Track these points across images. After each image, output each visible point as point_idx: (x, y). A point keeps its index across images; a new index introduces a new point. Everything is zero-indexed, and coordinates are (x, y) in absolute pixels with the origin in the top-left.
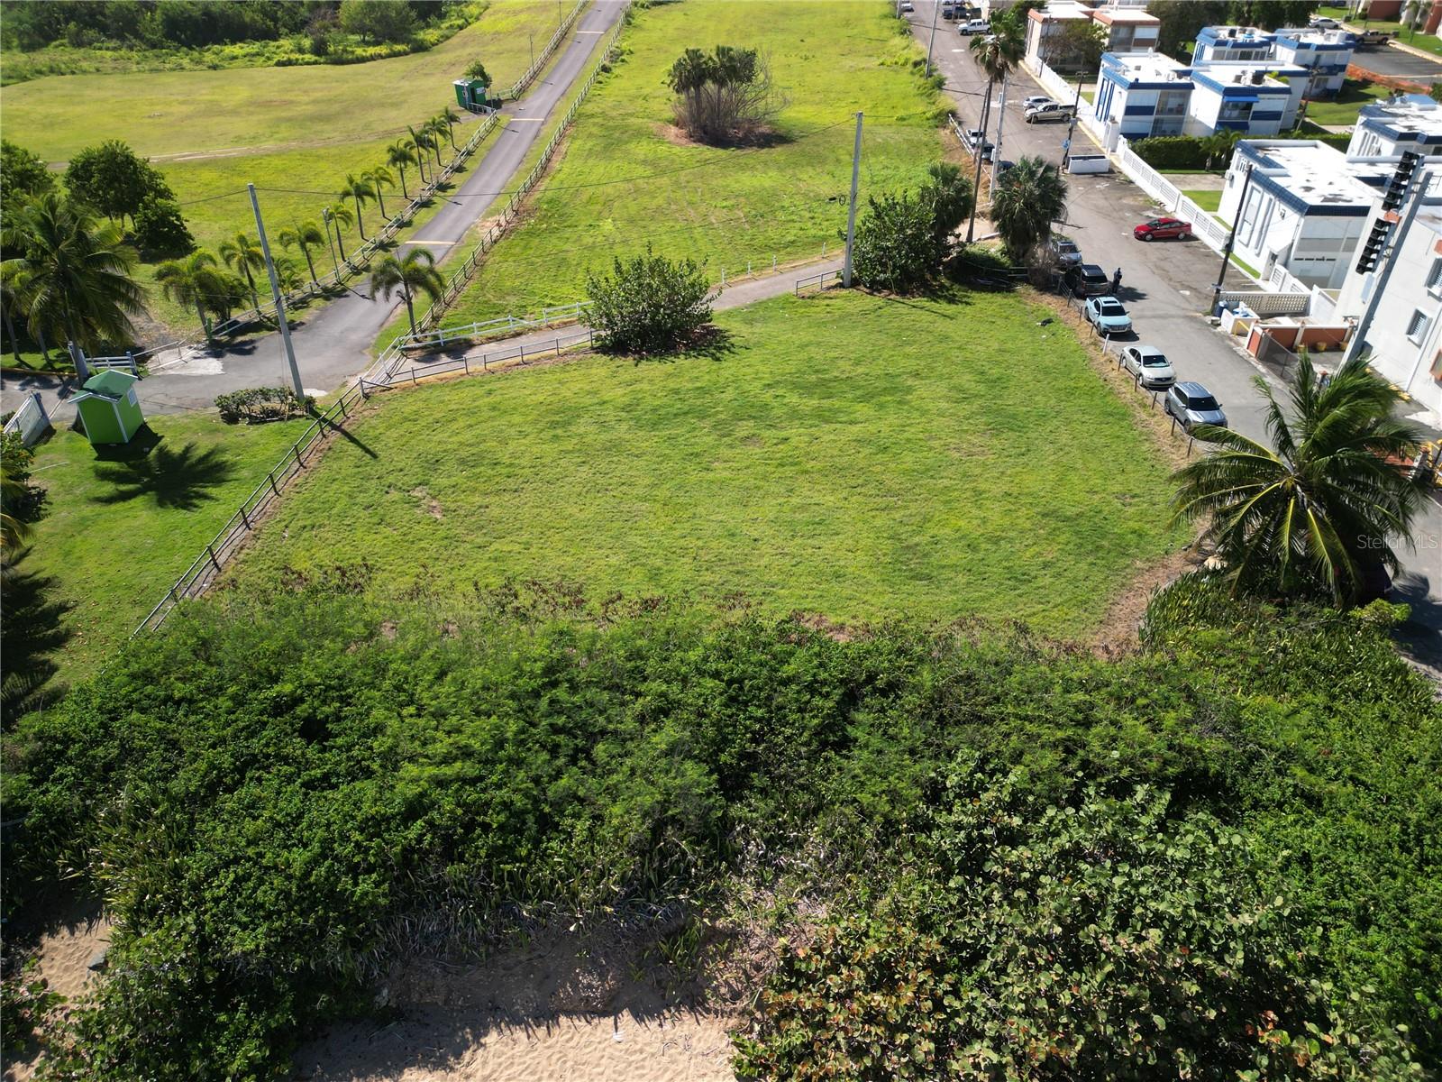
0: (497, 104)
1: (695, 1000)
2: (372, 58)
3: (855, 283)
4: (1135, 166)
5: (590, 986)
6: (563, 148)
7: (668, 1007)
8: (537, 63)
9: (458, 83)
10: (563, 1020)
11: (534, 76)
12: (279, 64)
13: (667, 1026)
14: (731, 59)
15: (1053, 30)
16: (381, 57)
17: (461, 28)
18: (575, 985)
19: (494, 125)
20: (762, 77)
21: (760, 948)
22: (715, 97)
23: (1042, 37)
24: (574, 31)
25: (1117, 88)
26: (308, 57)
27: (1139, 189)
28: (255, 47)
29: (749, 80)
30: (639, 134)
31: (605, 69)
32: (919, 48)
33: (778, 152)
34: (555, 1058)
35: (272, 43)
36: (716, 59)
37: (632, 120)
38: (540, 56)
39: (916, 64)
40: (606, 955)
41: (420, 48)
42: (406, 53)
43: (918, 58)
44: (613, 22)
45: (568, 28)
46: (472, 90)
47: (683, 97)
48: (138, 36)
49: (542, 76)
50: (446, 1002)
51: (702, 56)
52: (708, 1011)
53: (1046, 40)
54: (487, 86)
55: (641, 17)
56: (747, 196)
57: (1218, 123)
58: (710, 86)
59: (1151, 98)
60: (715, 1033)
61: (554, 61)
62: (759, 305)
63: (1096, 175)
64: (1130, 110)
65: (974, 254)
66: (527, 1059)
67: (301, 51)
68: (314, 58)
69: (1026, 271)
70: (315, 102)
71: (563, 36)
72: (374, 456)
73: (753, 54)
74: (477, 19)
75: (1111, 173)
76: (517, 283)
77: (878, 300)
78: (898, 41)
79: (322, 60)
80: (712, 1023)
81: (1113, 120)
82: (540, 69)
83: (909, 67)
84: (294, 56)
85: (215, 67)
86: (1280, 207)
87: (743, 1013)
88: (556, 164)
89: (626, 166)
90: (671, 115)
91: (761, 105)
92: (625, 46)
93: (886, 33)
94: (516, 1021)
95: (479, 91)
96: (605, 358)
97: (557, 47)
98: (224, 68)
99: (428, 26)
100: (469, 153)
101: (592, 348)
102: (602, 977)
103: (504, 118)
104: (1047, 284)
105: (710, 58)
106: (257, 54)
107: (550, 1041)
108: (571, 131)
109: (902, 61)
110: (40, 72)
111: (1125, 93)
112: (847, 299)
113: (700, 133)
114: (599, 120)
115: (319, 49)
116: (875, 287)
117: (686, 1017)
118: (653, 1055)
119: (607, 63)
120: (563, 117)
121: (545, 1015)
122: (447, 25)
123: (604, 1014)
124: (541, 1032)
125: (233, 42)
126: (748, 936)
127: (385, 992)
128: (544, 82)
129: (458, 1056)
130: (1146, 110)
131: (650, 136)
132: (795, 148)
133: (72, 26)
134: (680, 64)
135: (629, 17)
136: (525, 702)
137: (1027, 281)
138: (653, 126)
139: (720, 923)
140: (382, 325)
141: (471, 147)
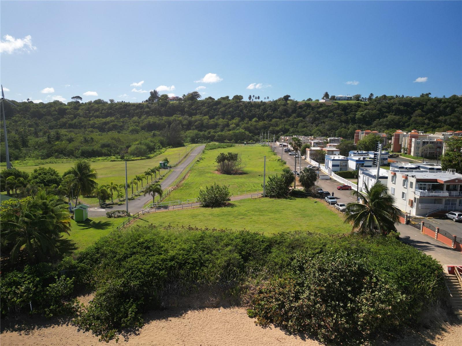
0: (171, 167)
1: (238, 304)
2: (136, 160)
3: (266, 196)
4: (336, 177)
5: (213, 300)
6: (189, 175)
7: (232, 306)
8: (180, 160)
9: (161, 162)
10: (206, 308)
11: (180, 162)
12: (111, 161)
13: (232, 309)
14: (232, 155)
15: (312, 152)
16: (138, 160)
17: (159, 154)
18: (209, 301)
19: (170, 171)
20: (239, 160)
21: (253, 290)
22: (227, 164)
23: (310, 154)
24: (189, 154)
25: (329, 161)
26: (119, 159)
27: (338, 182)
28: (105, 158)
29: (236, 160)
30: (208, 173)
31: (198, 161)
32: (279, 157)
33: (244, 176)
34: (205, 315)
35: (109, 157)
36: (228, 155)
37: (206, 170)
38: (181, 159)
39: (278, 160)
40: (217, 293)
41: (149, 158)
42: (145, 159)
43: (279, 159)
44: (200, 153)
45: (188, 154)
46: (164, 164)
47: (219, 164)
48: (73, 156)
49: (182, 162)
50: (177, 306)
51: (224, 154)
52: (241, 306)
53: (311, 154)
54: (168, 163)
55: (206, 152)
56: (237, 183)
57: (356, 168)
58: (226, 161)
59: (338, 163)
60: (243, 310)
61: (185, 160)
62: (242, 200)
63: (327, 179)
64: (333, 166)
65: (296, 191)
66: (198, 315)
67: (117, 158)
68: (121, 160)
69: (309, 194)
70: (121, 168)
71: (187, 155)
72: (148, 222)
73: (237, 154)
74: (164, 152)
75: (331, 179)
76: (179, 197)
77: (272, 199)
78: (273, 156)
79: (123, 160)
80: (242, 309)
81: (330, 168)
82: (181, 161)
83: (277, 160)
84: (115, 159)
85: (94, 162)
86: (370, 178)
87: (250, 306)
88: (187, 177)
89: (205, 178)
90: (216, 168)
91: (239, 166)
92: (203, 157)
93: (270, 155)
94: (194, 309)
95: (166, 164)
96: (204, 208)
97: (185, 157)
98: (96, 162)
99: (151, 153)
100: (164, 176)
101: (200, 207)
102: (216, 298)
103: (172, 170)
104: (315, 196)
105: (226, 155)
106: (105, 159)
107: (203, 312)
108: (190, 172)
109: (275, 159)
110: (47, 163)
111: (331, 162)
112: (264, 199)
113: (224, 172)
114: (198, 170)
115: (122, 158)
116: (271, 197)
117: (236, 307)
118: (229, 314)
119: (199, 160)
120: (188, 169)
121: (202, 307)
122: (156, 153)
123: (216, 307)
124: (201, 310)
125: (99, 157)
126: (250, 288)
127: (163, 303)
128: (182, 164)
129: (181, 315)
130: (338, 166)
131: (211, 173)
132: (249, 175)
133: (56, 154)
134: (219, 156)
135: (204, 152)
136: (196, 242)
137: (310, 196)
138: (212, 171)
139: (243, 286)
140: (145, 204)
141: (164, 175)
